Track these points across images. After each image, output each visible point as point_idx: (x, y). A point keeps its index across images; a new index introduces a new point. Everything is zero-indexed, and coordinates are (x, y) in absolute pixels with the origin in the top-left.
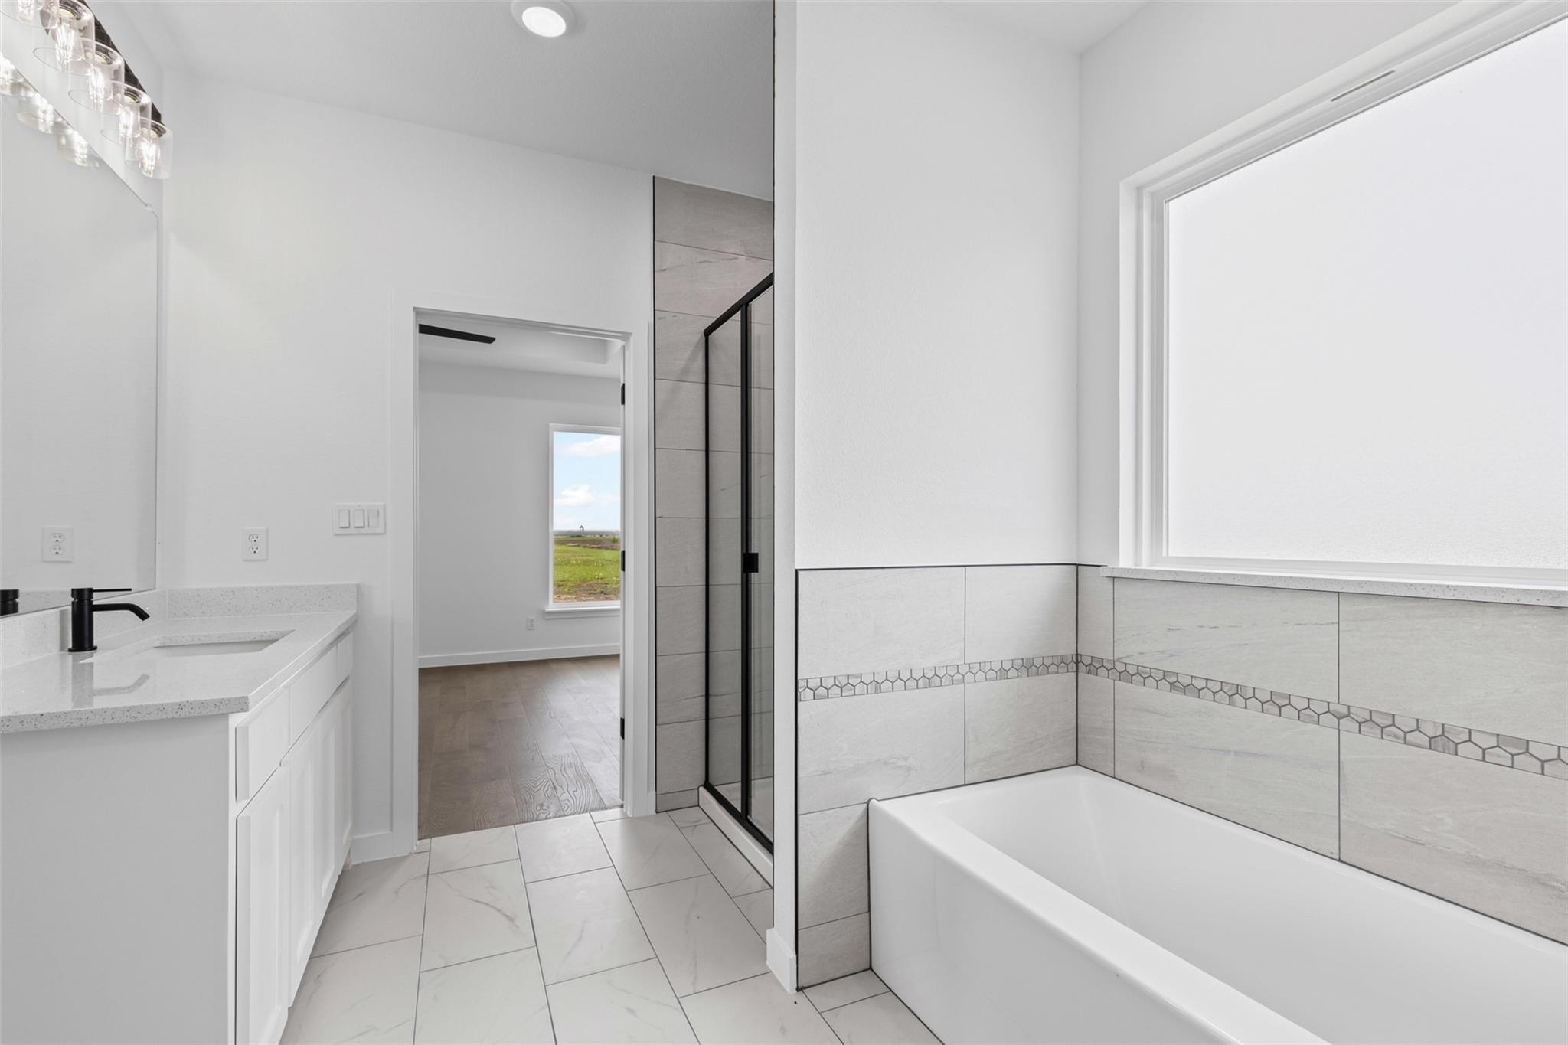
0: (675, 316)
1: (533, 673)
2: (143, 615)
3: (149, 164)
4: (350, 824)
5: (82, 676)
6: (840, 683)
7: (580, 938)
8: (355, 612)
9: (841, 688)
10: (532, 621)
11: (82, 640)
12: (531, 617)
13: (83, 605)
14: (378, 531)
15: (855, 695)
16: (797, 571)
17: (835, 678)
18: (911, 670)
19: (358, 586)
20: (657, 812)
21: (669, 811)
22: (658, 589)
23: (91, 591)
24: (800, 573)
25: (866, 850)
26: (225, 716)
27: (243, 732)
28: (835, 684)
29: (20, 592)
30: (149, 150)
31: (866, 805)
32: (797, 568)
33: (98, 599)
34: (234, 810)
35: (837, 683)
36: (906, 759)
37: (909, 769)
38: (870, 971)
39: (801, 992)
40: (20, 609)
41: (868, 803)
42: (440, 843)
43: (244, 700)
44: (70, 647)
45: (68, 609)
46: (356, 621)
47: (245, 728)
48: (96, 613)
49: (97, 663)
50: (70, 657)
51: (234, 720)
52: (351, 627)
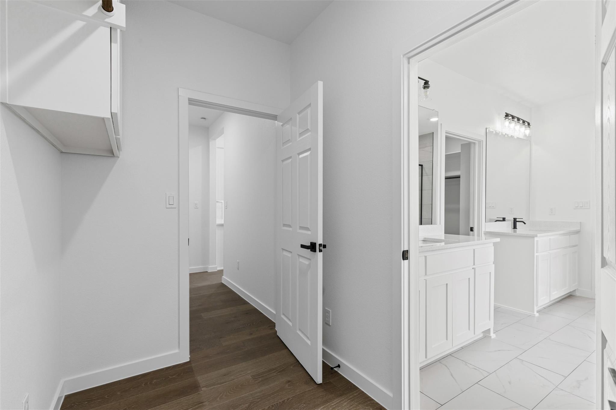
2: (525, 223)
4: (576, 283)
5: (515, 233)
8: (579, 229)
11: (515, 227)
13: (515, 221)
14: (587, 208)
19: (581, 222)
23: (516, 218)
29: (506, 218)
33: (517, 220)
34: (536, 254)
40: (506, 221)
43: (537, 235)
44: (513, 228)
45: (513, 221)
46: (580, 231)
47: (538, 241)
48: (517, 223)
49: (517, 231)
50: (513, 230)
51: (536, 239)
52: (578, 232)
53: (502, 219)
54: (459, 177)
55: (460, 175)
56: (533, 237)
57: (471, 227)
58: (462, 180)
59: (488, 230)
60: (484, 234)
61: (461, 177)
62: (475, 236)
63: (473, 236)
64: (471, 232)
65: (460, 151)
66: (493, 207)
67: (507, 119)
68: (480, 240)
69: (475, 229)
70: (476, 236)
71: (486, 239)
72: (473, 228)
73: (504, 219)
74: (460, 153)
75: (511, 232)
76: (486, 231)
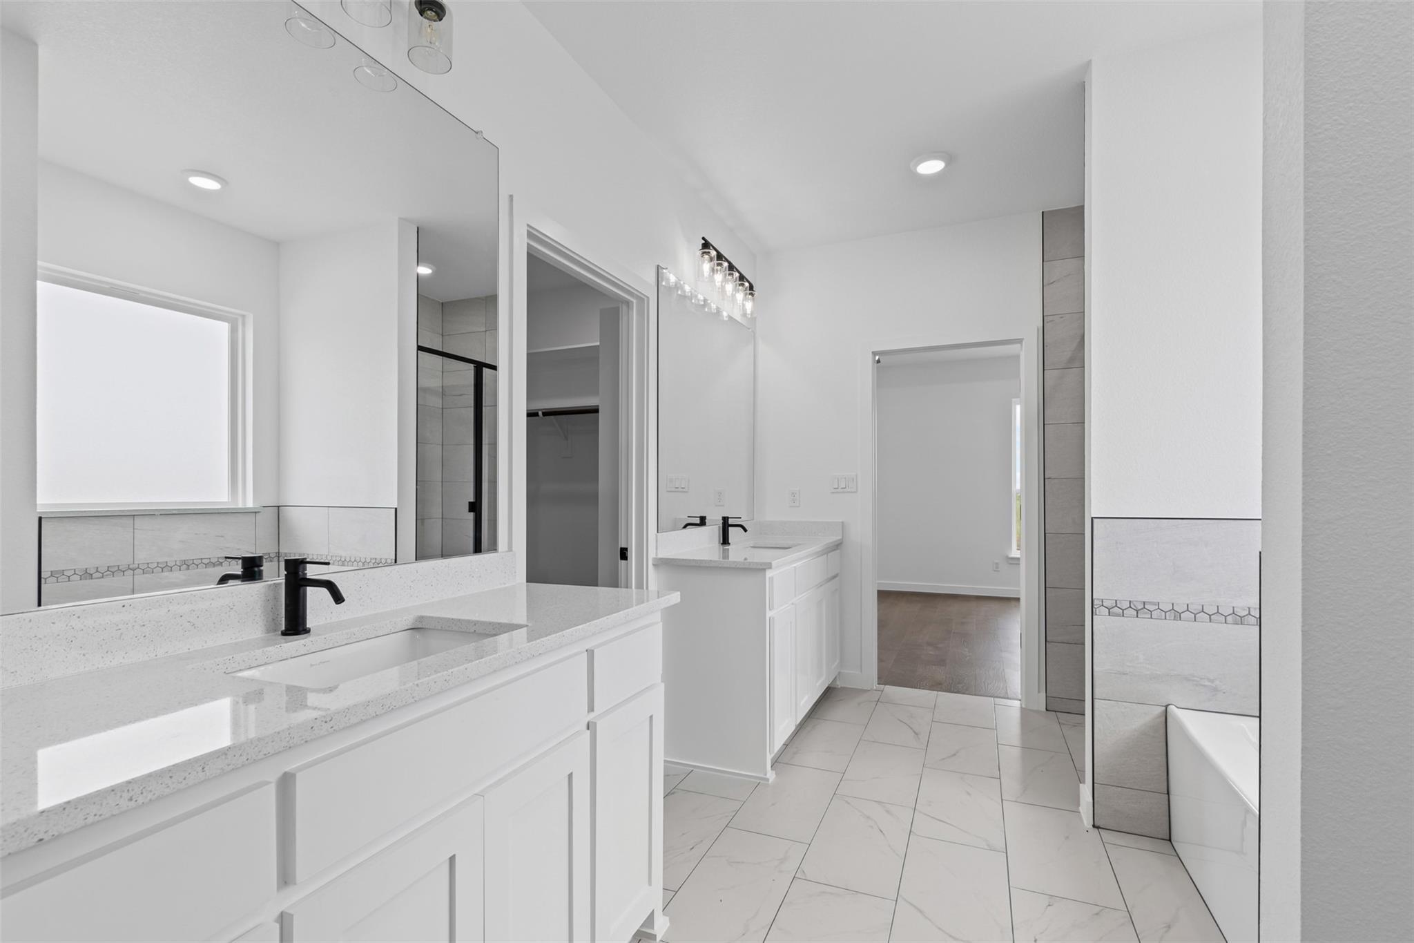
0: (1061, 317)
1: (995, 606)
2: (745, 530)
3: (749, 312)
4: (838, 661)
5: (725, 555)
6: (1135, 606)
7: (955, 755)
8: (840, 537)
9: (1137, 611)
10: (997, 564)
11: (725, 541)
12: (997, 561)
13: (726, 524)
14: (853, 490)
15: (1151, 618)
16: (1092, 518)
17: (1130, 602)
18: (1218, 607)
19: (843, 523)
20: (1047, 710)
21: (1058, 712)
22: (1047, 535)
23: (728, 518)
24: (1095, 520)
25: (1165, 744)
26: (764, 570)
27: (771, 579)
28: (1130, 607)
29: (707, 518)
30: (749, 306)
31: (1164, 708)
32: (1093, 516)
33: (731, 521)
34: (769, 614)
35: (1132, 606)
36: (1212, 681)
37: (1215, 690)
38: (1169, 842)
39: (1096, 830)
40: (707, 524)
41: (1167, 706)
42: (890, 690)
43: (771, 563)
44: (722, 542)
45: (721, 525)
46: (841, 543)
47: (773, 578)
48: (730, 528)
49: (730, 550)
50: (721, 547)
51: (769, 574)
52: (838, 546)
53: (698, 521)
54: (595, 411)
55: (598, 406)
56: (762, 569)
57: (623, 546)
58: (602, 416)
59: (663, 554)
60: (654, 565)
61: (600, 411)
62: (631, 588)
63: (627, 588)
64: (623, 561)
65: (598, 344)
66: (684, 490)
67: (706, 257)
68: (643, 602)
69: (633, 554)
70: (633, 587)
71: (658, 597)
72: (626, 549)
73: (703, 521)
74: (598, 346)
75: (716, 558)
76: (660, 556)
